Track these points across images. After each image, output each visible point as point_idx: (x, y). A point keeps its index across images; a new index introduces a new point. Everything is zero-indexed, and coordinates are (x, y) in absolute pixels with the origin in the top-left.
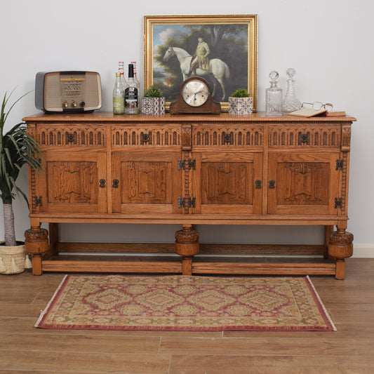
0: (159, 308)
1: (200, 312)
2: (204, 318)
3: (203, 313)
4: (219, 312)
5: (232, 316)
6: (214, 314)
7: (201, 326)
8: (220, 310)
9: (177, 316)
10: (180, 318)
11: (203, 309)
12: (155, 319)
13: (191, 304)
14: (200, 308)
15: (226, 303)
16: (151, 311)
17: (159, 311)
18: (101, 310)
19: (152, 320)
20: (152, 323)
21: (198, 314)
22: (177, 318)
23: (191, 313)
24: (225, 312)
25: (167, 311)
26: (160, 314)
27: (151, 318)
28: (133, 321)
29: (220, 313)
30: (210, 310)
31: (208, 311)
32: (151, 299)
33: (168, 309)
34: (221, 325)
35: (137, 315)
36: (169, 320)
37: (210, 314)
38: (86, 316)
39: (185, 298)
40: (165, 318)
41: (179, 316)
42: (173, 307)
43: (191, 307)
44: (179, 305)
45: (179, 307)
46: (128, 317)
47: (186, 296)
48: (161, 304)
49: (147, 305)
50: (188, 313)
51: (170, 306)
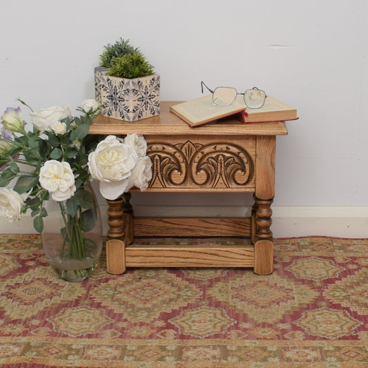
0: (142, 316)
1: (236, 327)
2: (247, 343)
3: (245, 330)
4: (282, 326)
5: (314, 338)
8: (283, 321)
10: (191, 343)
13: (218, 305)
14: (237, 317)
15: (296, 303)
16: (124, 325)
17: (142, 324)
19: (124, 348)
20: (122, 358)
23: (218, 330)
24: (295, 328)
25: (161, 324)
26: (145, 331)
27: (120, 343)
28: (77, 351)
29: (284, 331)
30: (261, 321)
31: (257, 325)
32: (127, 293)
33: (165, 317)
35: (89, 336)
36: (163, 348)
37: (260, 332)
40: (154, 343)
41: (189, 337)
42: (175, 313)
43: (218, 312)
44: (189, 307)
45: (188, 313)
46: (68, 341)
47: (207, 283)
48: (148, 305)
49: (117, 309)
50: (210, 328)
51: (169, 311)
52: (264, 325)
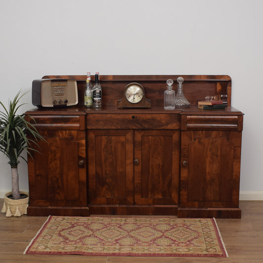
0: (109, 240)
1: (137, 243)
2: (139, 247)
3: (139, 244)
5: (159, 246)
6: (146, 244)
7: (137, 253)
8: (151, 241)
9: (121, 245)
10: (123, 247)
11: (140, 241)
12: (106, 247)
13: (132, 237)
14: (137, 240)
15: (155, 237)
16: (104, 242)
17: (109, 242)
18: (70, 241)
20: (103, 250)
21: (136, 244)
22: (120, 247)
23: (131, 244)
24: (154, 243)
25: (115, 242)
26: (110, 244)
27: (103, 247)
28: (91, 249)
29: (151, 244)
31: (143, 242)
32: (105, 233)
33: (116, 240)
34: (149, 252)
35: (94, 245)
36: (115, 248)
37: (144, 244)
38: (60, 245)
39: (128, 233)
40: (113, 247)
41: (123, 245)
42: (119, 239)
43: (132, 239)
44: (124, 237)
45: (123, 239)
46: (88, 246)
47: (129, 231)
48: (111, 237)
49: (102, 238)
50: (129, 243)
51: (117, 239)
52: (145, 242)
